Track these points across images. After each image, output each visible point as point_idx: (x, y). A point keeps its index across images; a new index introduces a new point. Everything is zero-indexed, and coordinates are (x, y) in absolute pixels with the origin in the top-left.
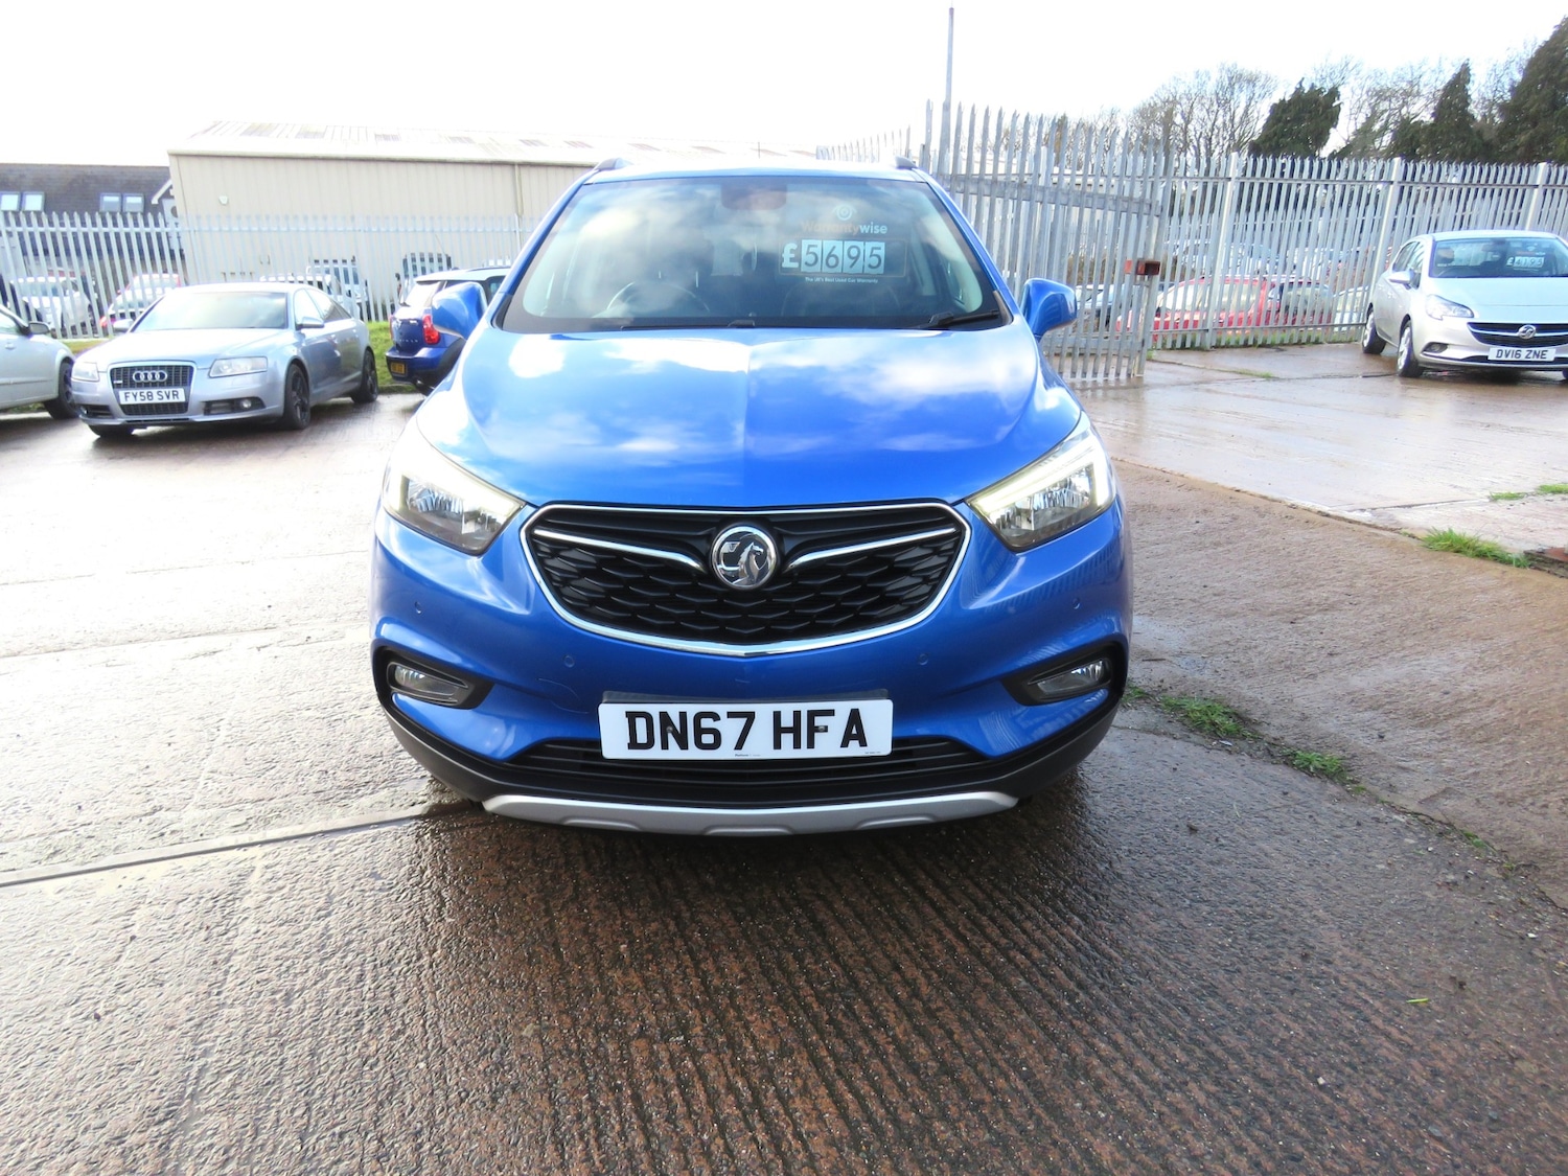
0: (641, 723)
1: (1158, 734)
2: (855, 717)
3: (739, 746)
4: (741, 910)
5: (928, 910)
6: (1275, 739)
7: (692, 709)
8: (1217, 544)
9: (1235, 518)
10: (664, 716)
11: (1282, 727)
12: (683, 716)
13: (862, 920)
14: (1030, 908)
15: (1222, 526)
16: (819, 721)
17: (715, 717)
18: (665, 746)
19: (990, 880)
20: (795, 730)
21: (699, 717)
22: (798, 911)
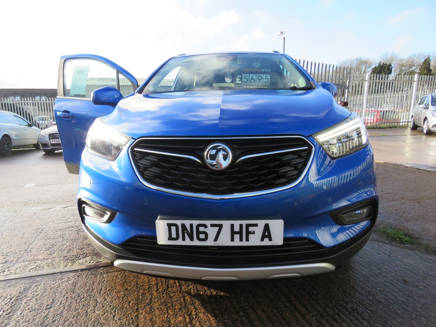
0: (173, 229)
1: (379, 242)
2: (267, 228)
3: (216, 240)
4: (218, 312)
5: (298, 315)
6: (427, 245)
7: (195, 223)
8: (383, 178)
9: (387, 171)
10: (183, 226)
11: (428, 240)
12: (191, 225)
13: (269, 319)
14: (343, 316)
15: (383, 173)
16: (251, 229)
17: (205, 226)
18: (184, 239)
19: (323, 302)
20: (240, 233)
21: (198, 226)
22: (242, 313)
